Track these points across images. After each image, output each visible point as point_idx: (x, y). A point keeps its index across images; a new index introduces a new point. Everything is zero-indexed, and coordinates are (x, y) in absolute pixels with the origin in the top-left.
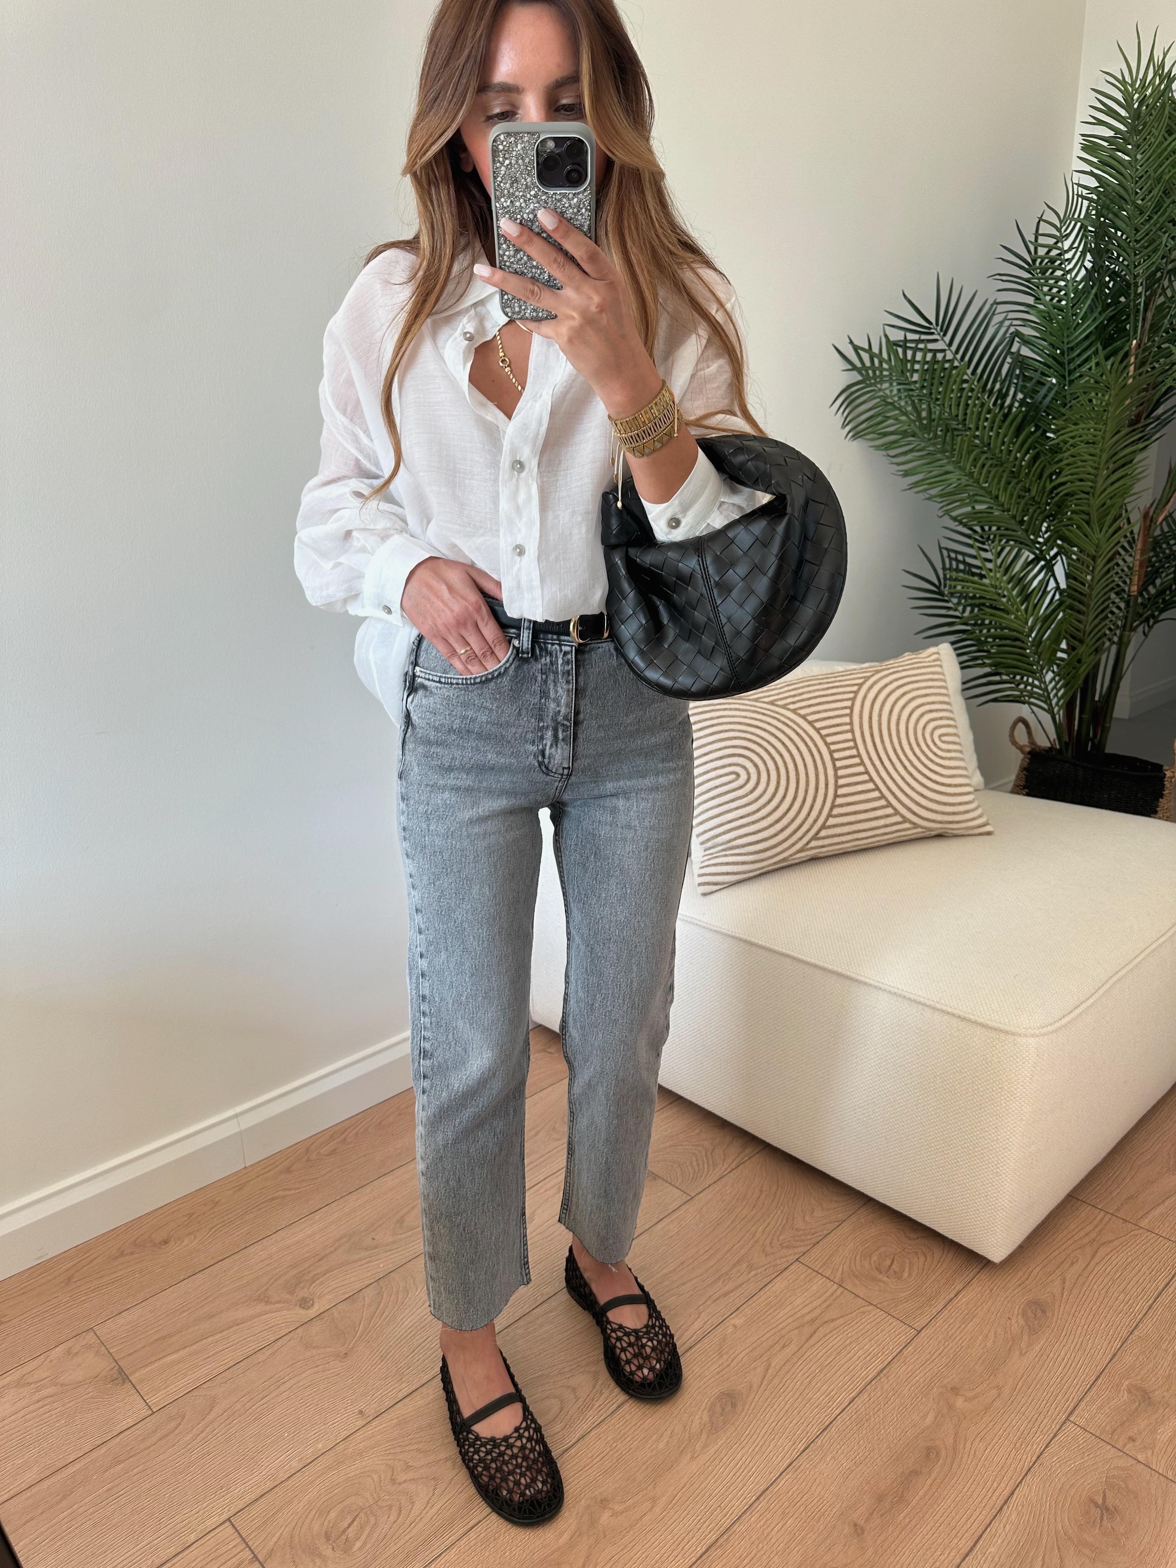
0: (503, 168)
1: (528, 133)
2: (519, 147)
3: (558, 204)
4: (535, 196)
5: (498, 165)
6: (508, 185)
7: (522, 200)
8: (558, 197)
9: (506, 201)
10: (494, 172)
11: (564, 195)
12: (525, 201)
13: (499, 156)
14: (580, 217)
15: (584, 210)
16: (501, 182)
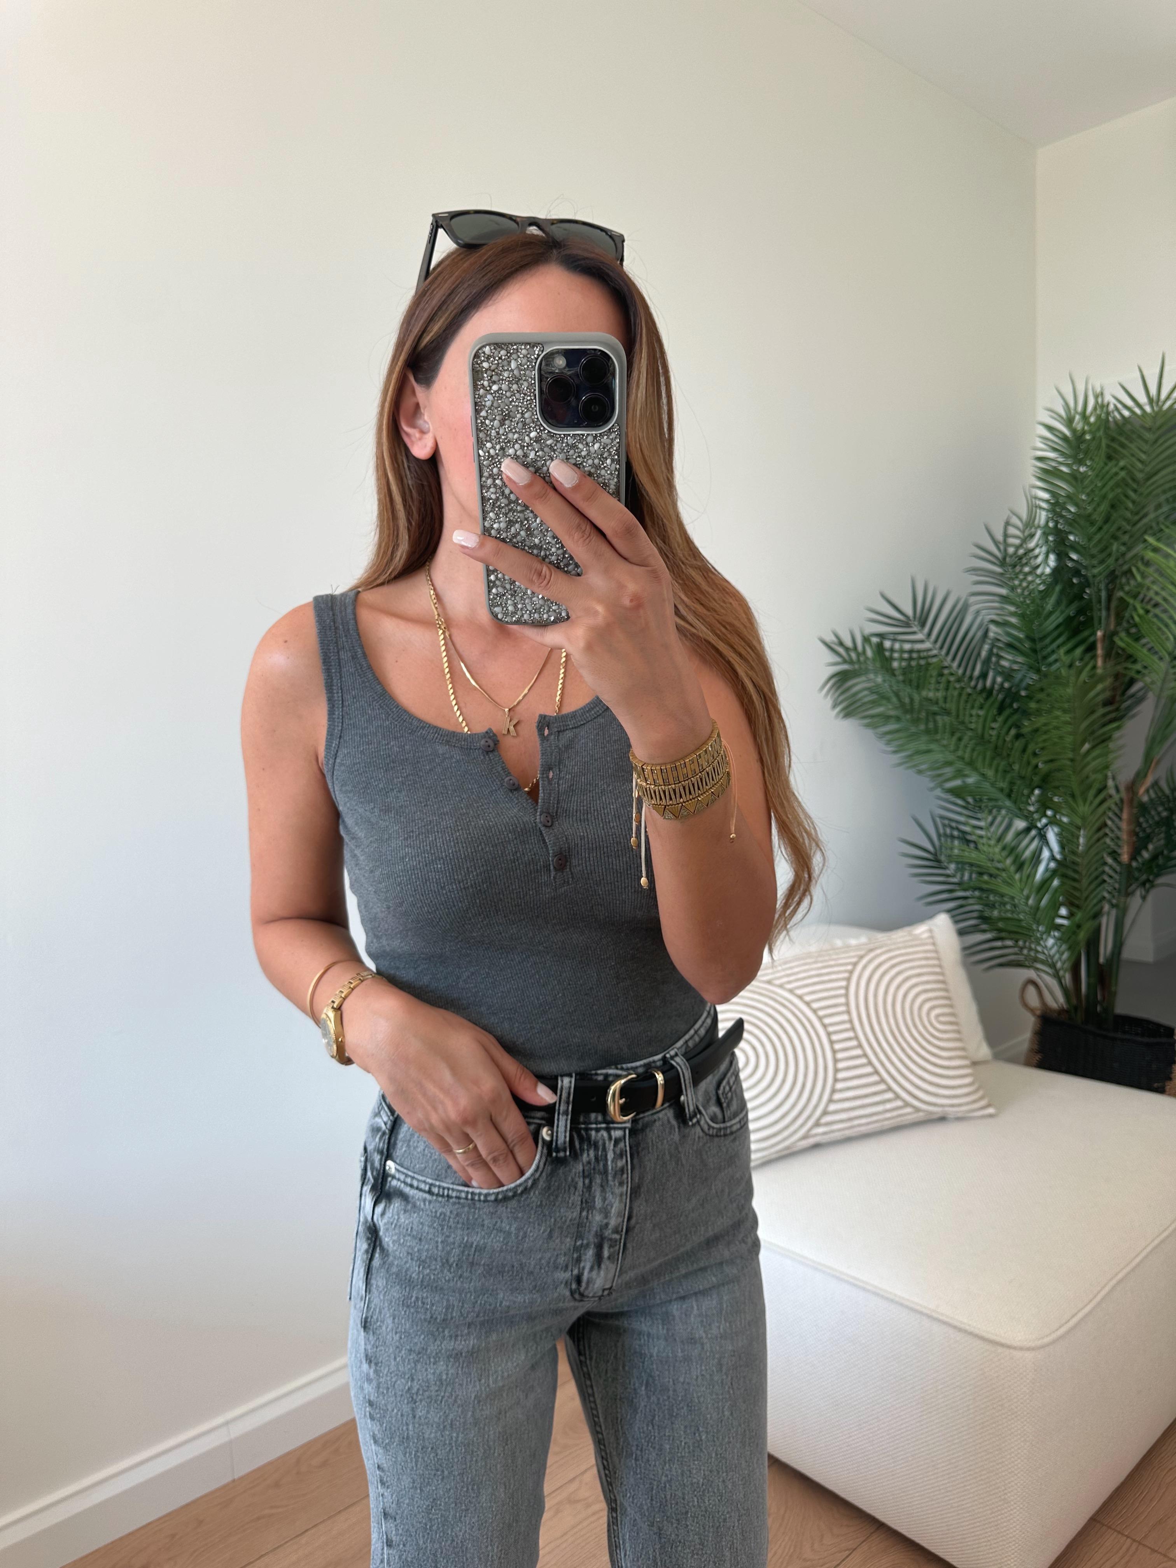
0: (489, 397)
1: (526, 344)
2: (513, 365)
3: (572, 452)
4: (537, 440)
5: (482, 391)
6: (496, 423)
7: (517, 446)
8: (570, 441)
9: (493, 448)
10: (476, 404)
11: (581, 438)
12: (522, 447)
13: (483, 379)
14: (603, 472)
15: (609, 461)
16: (485, 418)
